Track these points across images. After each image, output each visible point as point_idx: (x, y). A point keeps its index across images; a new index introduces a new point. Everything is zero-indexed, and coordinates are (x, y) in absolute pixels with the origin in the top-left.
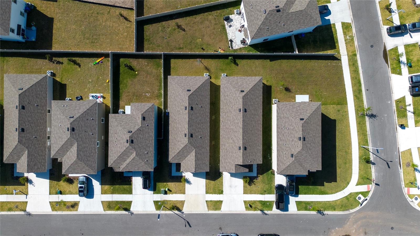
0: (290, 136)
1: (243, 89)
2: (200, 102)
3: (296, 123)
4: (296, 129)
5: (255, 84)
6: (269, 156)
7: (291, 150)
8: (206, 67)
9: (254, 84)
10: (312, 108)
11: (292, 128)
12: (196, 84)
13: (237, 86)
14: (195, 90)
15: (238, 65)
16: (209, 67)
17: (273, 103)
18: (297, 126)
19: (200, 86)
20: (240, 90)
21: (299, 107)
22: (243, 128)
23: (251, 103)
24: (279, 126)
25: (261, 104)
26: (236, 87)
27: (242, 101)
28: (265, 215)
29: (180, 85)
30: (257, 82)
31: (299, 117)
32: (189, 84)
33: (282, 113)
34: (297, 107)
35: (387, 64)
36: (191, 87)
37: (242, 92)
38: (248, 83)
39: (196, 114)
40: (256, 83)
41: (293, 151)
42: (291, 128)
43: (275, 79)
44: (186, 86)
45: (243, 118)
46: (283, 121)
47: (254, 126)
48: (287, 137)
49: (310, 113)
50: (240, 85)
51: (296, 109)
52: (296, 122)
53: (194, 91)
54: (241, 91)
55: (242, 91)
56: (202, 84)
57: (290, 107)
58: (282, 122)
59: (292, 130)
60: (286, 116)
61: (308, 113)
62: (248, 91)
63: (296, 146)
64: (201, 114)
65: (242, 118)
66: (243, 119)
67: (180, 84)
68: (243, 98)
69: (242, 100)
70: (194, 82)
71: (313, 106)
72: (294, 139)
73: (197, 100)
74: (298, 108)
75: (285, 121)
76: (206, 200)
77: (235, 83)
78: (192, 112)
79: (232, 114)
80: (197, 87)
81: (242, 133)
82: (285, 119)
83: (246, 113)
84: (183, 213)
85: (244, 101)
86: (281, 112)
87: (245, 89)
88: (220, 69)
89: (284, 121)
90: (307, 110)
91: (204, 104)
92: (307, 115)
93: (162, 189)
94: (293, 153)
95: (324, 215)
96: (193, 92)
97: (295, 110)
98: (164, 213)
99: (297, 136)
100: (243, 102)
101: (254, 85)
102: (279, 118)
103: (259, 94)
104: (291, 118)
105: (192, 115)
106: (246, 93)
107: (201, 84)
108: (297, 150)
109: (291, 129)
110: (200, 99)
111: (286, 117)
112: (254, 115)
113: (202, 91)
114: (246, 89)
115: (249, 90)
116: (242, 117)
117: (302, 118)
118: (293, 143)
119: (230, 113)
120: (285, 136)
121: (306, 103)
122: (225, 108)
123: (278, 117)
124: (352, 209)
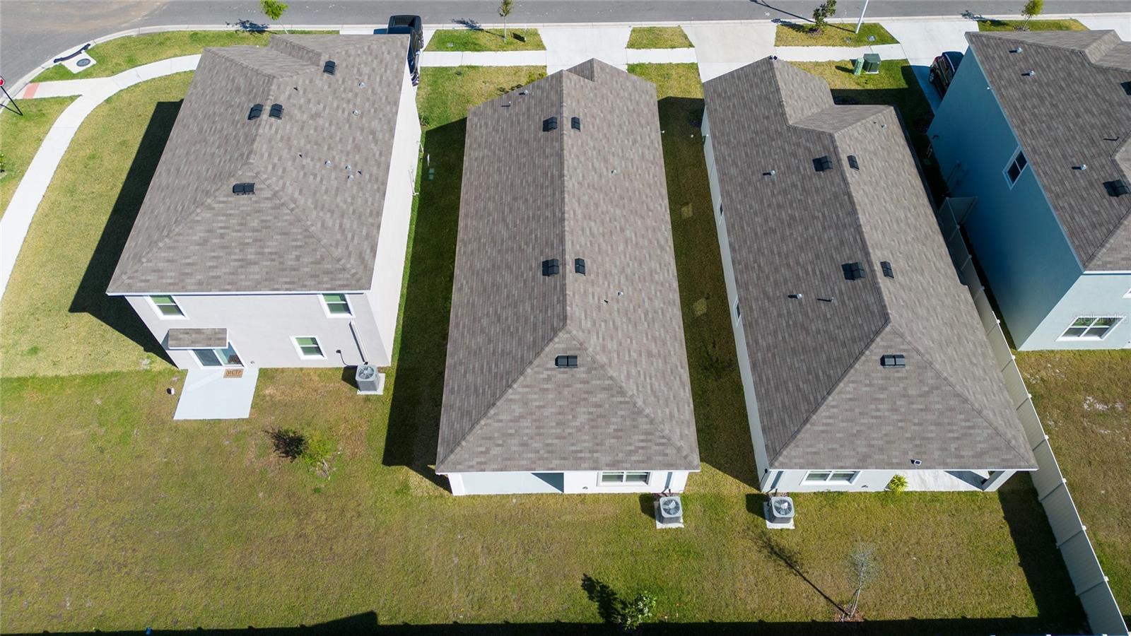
0: (325, 134)
1: (562, 375)
2: (806, 315)
3: (280, 172)
4: (286, 151)
5: (485, 414)
6: (432, 171)
7: (329, 87)
8: (790, 566)
9: (492, 412)
10: (170, 255)
11: (306, 161)
12: (852, 410)
13: (601, 396)
14: (857, 366)
15: (584, 586)
16: (770, 568)
17: (382, 376)
18: (276, 160)
19: (824, 399)
20: (580, 372)
21: (246, 263)
22: (562, 192)
23: (515, 314)
24: (376, 187)
25: (457, 325)
26: (604, 389)
27: (568, 303)
28: (466, 20)
29: (953, 402)
30: (472, 427)
31: (256, 202)
32: (894, 410)
33: (350, 235)
34: (255, 263)
36: (883, 389)
37: (569, 353)
38: (526, 423)
39: (817, 257)
40: (483, 422)
41: (321, 80)
42: (311, 164)
43: (352, 505)
44: (912, 392)
45: (563, 232)
46: (349, 200)
47: (504, 220)
48: (339, 134)
49: (190, 228)
50: (578, 403)
51: (266, 250)
52: (282, 178)
53: (857, 359)
54: (575, 366)
55: (567, 361)
56: (814, 411)
57: (298, 258)
58: (353, 198)
59: (310, 154)
60: (329, 215)
61: (199, 228)
62: (531, 363)
63: (304, 93)
64: (788, 265)
65: (567, 229)
66: (563, 227)
67: (951, 410)
68: (565, 318)
69: (568, 308)
70: (870, 427)
71: (161, 265)
72: (305, 117)
73: (826, 320)
74: (251, 254)
75: (339, 199)
76: (691, 48)
77: (608, 424)
78: (845, 257)
79: (618, 263)
80: (846, 388)
81: (566, 172)
82: (337, 206)
83: (542, 259)
84: (776, 21)
85: (558, 308)
86: (356, 242)
87: (549, 379)
88: (699, 556)
89: (345, 202)
90: (204, 242)
91: (779, 316)
92: (208, 215)
93: (877, 72)
94: (322, 75)
95: (243, 24)
96: (862, 353)
97: (270, 244)
98: (844, 19)
99: (288, 127)
100: (564, 301)
101: (494, 404)
102: (370, 220)
103: (465, 372)
104: (302, 202)
105: (842, 243)
106: (547, 349)
107: (823, 412)
108: (301, 80)
109: (312, 160)
110: (808, 333)
111: (332, 212)
112: (499, 267)
113: (809, 373)
114: (544, 375)
115: (529, 370)
116: (568, 237)
117: (243, 199)
118: (313, 108)
119: (629, 271)
120: (350, 141)
121: (200, 283)
122: (658, 304)
123: (372, 225)
124: (129, 37)
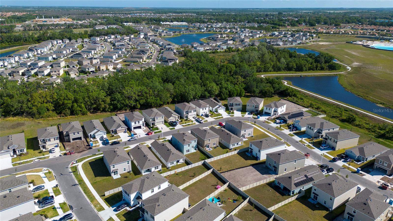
1: (149, 161)
35: (69, 205)
